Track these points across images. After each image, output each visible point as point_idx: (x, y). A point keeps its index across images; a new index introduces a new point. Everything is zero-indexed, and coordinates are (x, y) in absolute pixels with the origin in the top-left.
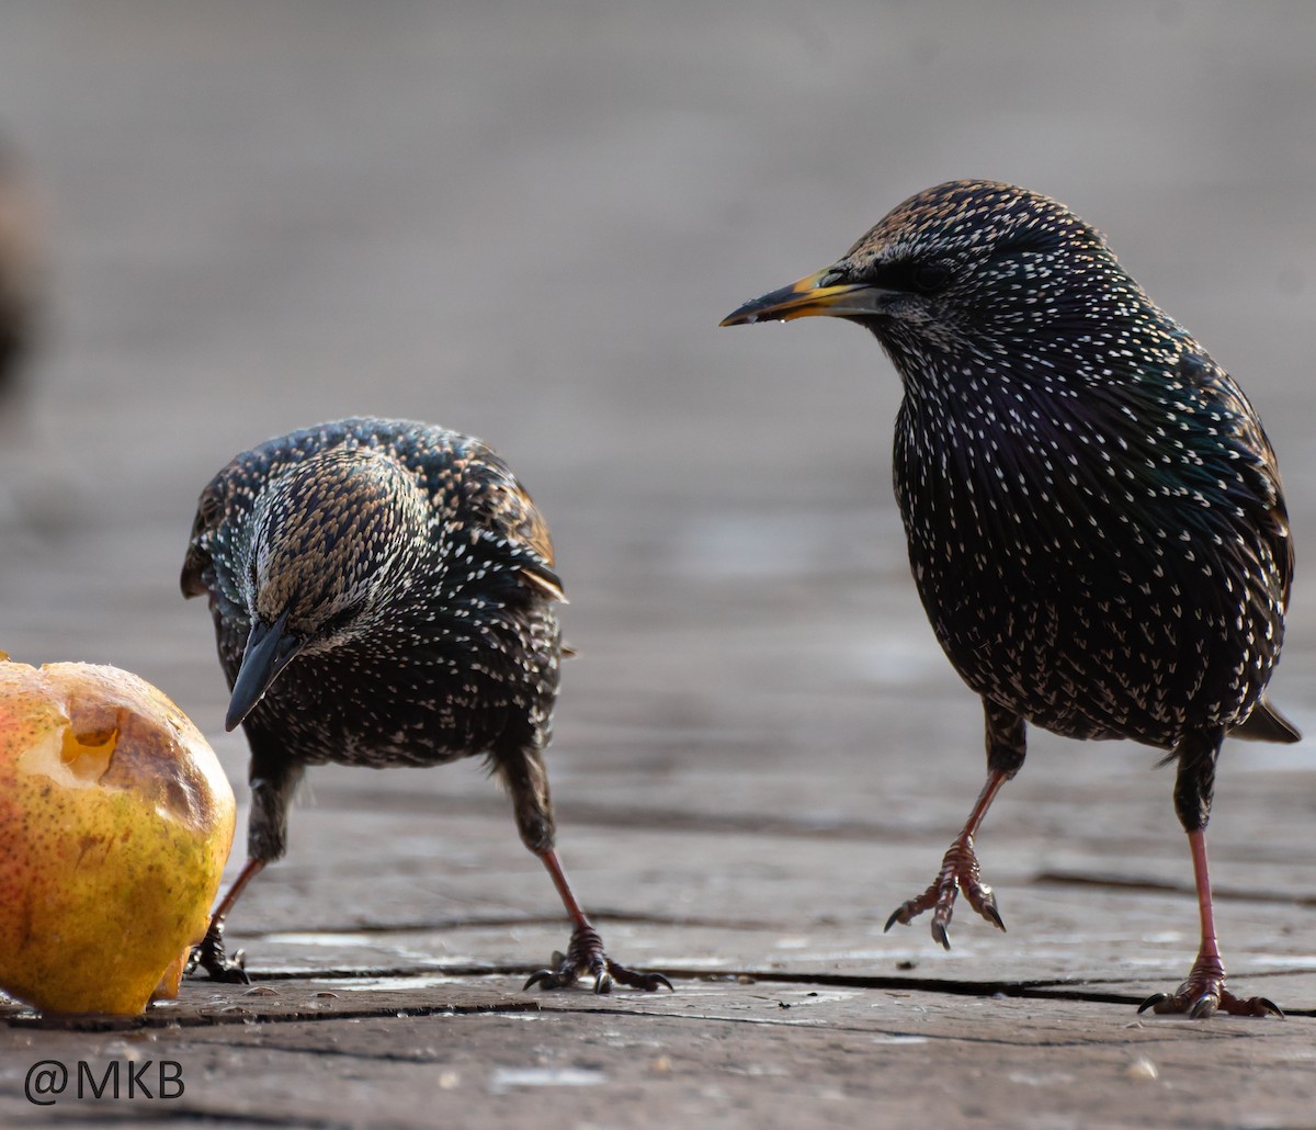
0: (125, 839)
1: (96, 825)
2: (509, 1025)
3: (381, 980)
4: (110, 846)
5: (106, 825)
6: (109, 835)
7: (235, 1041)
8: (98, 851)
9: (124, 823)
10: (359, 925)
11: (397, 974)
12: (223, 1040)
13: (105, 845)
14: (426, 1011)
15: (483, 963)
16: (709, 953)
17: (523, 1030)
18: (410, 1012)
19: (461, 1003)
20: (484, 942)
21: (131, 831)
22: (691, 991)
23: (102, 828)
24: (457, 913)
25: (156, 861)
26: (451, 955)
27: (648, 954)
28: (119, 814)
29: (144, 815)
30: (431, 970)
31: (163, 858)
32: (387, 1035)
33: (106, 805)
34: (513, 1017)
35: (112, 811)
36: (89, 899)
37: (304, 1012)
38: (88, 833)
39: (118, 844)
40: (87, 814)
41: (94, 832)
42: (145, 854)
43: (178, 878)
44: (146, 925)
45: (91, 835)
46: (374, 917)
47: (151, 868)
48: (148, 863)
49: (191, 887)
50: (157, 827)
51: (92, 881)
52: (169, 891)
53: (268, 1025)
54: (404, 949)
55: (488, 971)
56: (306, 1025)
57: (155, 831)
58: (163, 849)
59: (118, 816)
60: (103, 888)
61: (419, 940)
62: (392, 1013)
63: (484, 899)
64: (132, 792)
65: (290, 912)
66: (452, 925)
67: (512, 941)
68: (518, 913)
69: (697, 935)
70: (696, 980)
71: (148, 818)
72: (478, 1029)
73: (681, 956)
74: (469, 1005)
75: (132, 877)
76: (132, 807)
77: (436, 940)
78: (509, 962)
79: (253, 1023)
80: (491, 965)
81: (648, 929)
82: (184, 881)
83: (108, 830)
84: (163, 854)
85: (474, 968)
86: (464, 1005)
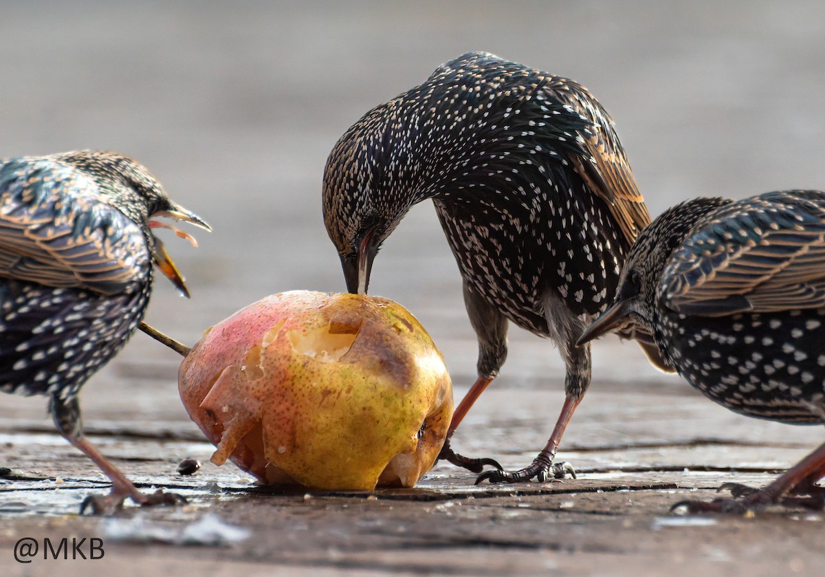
0: (349, 391)
1: (331, 384)
2: (661, 496)
3: (587, 475)
4: (339, 396)
5: (338, 383)
6: (339, 389)
7: (505, 505)
8: (331, 397)
9: (348, 382)
10: (573, 448)
11: (596, 471)
12: (499, 505)
13: (336, 395)
14: (614, 489)
15: (644, 465)
16: (772, 460)
17: (668, 498)
18: (604, 489)
19: (633, 485)
20: (644, 456)
21: (352, 387)
22: (763, 478)
23: (335, 385)
24: (628, 440)
25: (368, 405)
26: (626, 462)
27: (737, 461)
28: (345, 377)
29: (361, 378)
30: (615, 469)
31: (373, 403)
32: (592, 501)
33: (338, 372)
34: (663, 491)
35: (341, 376)
36: (327, 425)
37: (544, 490)
38: (326, 387)
39: (344, 394)
40: (326, 377)
41: (329, 388)
42: (360, 400)
43: (384, 415)
44: (364, 441)
45: (328, 389)
46: (581, 443)
47: (364, 409)
48: (363, 405)
49: (394, 420)
50: (370, 385)
51: (328, 415)
52: (378, 422)
53: (524, 497)
54: (600, 460)
55: (647, 470)
56: (544, 497)
57: (368, 388)
58: (373, 398)
59: (345, 379)
60: (334, 419)
61: (607, 455)
62: (595, 490)
63: (643, 433)
64: (355, 365)
65: (533, 441)
66: (625, 447)
67: (659, 455)
68: (662, 440)
69: (764, 451)
70: (765, 473)
71: (364, 380)
72: (643, 498)
73: (756, 461)
74: (638, 485)
75: (353, 414)
76: (354, 373)
77: (617, 455)
78: (659, 465)
79: (515, 496)
80: (649, 466)
81: (736, 449)
82: (388, 417)
83: (338, 386)
84: (372, 400)
85: (640, 468)
86: (635, 486)
